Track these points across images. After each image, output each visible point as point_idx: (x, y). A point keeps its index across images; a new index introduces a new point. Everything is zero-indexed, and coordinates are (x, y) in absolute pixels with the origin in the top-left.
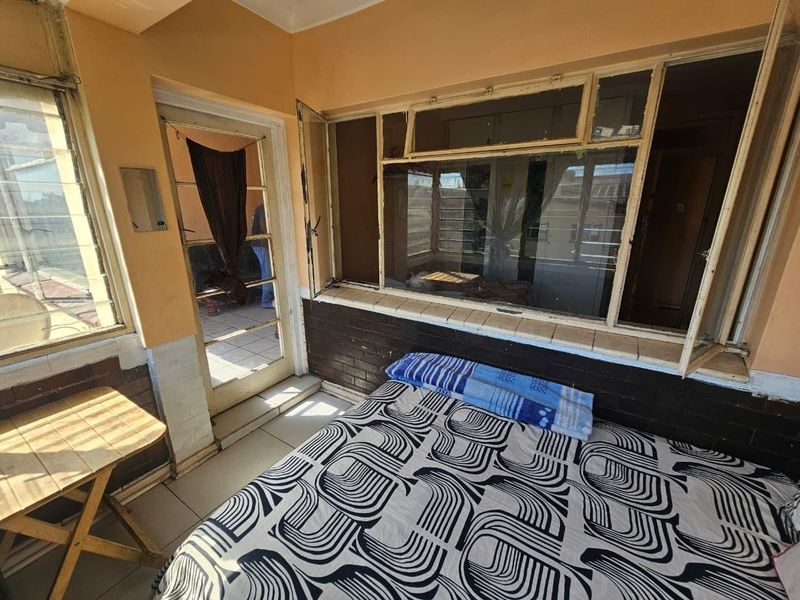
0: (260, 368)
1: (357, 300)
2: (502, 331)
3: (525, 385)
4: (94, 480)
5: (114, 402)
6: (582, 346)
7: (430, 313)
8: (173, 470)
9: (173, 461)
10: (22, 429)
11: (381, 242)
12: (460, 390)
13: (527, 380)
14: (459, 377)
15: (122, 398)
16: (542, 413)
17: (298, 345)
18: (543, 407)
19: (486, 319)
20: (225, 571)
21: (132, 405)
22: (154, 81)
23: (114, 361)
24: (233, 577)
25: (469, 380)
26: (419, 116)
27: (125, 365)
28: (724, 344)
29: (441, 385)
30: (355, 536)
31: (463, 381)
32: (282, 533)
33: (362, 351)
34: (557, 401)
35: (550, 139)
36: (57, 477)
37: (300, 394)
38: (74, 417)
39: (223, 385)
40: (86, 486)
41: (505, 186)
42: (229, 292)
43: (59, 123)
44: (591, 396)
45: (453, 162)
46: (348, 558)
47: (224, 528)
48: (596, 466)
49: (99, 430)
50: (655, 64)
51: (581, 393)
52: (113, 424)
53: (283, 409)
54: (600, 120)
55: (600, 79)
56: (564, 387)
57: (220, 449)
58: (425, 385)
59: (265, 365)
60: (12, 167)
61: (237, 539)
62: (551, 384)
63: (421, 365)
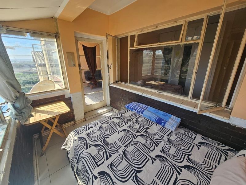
0: (97, 102)
1: (121, 87)
2: (156, 98)
3: (161, 114)
4: (56, 118)
5: (63, 104)
6: (178, 104)
7: (139, 92)
8: (75, 123)
9: (75, 121)
10: (46, 106)
11: (129, 71)
12: (142, 113)
13: (162, 112)
14: (143, 109)
15: (64, 103)
16: (163, 122)
17: (108, 98)
18: (163, 120)
19: (153, 94)
20: (75, 139)
21: (65, 105)
22: (75, 32)
23: (64, 96)
24: (76, 140)
25: (145, 110)
26: (139, 35)
27: (66, 97)
28: (224, 107)
29: (137, 111)
30: (103, 139)
31: (144, 111)
32: (88, 135)
33: (122, 100)
34: (169, 119)
35: (172, 41)
36: (50, 115)
37: (107, 110)
38: (55, 106)
39: (89, 105)
40: (54, 119)
41: (176, 54)
42: (93, 82)
43: (56, 43)
44: (180, 119)
45: (159, 47)
46: (99, 143)
47: (77, 132)
48: (173, 138)
49: (58, 109)
50: (204, 16)
51: (177, 118)
52: (61, 108)
53: (102, 114)
54: (188, 35)
55: (188, 22)
56: (173, 116)
57: (85, 120)
58: (134, 111)
59: (99, 102)
60: (51, 52)
61: (78, 134)
62: (169, 115)
63: (134, 105)
